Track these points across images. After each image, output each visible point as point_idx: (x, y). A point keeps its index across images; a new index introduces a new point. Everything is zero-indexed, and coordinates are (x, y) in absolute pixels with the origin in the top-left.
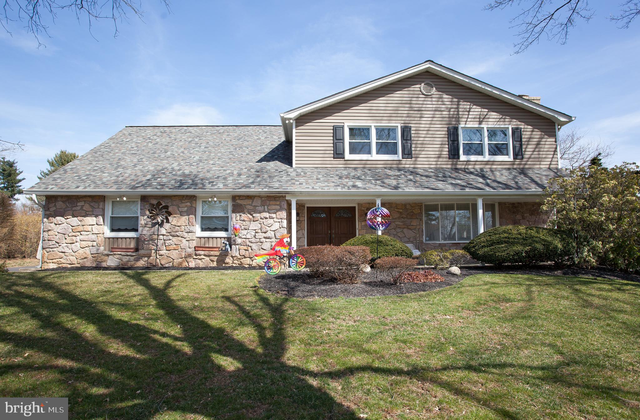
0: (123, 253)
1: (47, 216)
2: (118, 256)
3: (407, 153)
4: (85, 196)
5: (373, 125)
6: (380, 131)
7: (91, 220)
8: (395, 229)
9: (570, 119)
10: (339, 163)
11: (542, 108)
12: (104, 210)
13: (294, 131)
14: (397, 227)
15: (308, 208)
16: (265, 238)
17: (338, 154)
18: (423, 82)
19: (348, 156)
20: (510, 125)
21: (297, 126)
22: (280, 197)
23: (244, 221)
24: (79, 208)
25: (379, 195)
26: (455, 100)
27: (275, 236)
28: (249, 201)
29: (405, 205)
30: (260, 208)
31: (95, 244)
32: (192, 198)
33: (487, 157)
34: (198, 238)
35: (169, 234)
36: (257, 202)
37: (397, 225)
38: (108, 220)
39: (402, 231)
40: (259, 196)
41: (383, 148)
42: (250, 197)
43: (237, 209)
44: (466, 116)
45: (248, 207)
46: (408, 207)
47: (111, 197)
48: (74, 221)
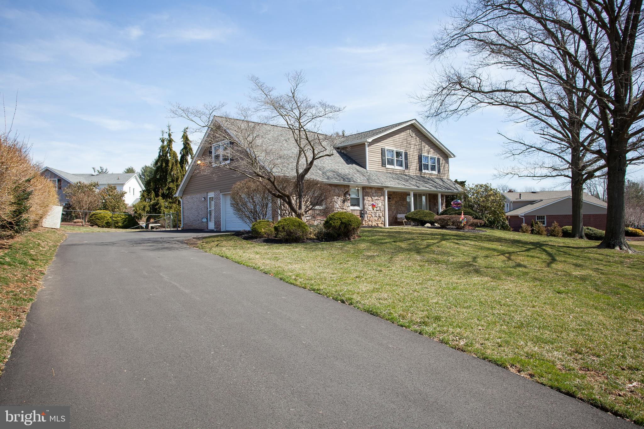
0: (322, 219)
2: (319, 221)
3: (407, 167)
5: (395, 150)
8: (398, 206)
9: (454, 156)
10: (384, 170)
13: (367, 149)
17: (384, 164)
18: (410, 129)
19: (387, 166)
20: (436, 156)
21: (368, 146)
23: (369, 201)
25: (412, 190)
26: (420, 140)
27: (380, 210)
28: (371, 190)
30: (375, 194)
32: (349, 187)
33: (430, 171)
34: (351, 210)
35: (340, 208)
36: (373, 191)
37: (399, 204)
39: (401, 208)
40: (374, 188)
42: (370, 188)
43: (366, 194)
44: (424, 150)
45: (371, 193)
46: (402, 194)
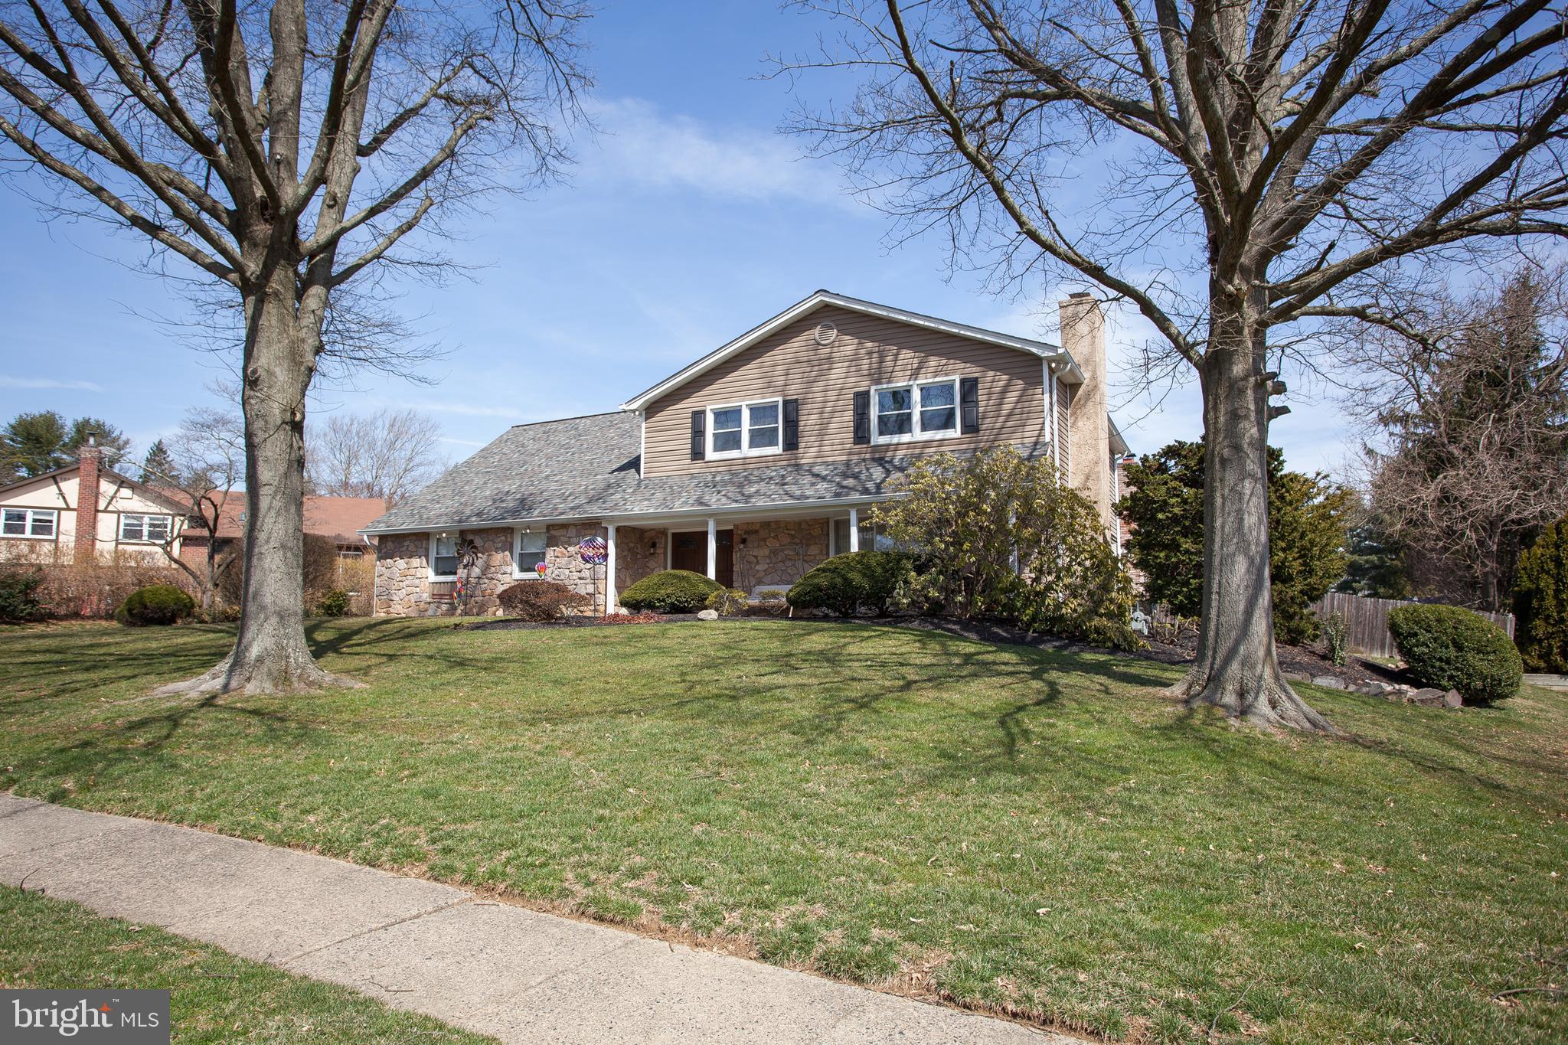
0: (442, 601)
1: (379, 559)
2: (437, 604)
3: (791, 444)
4: (410, 534)
5: (744, 405)
6: (757, 412)
7: (416, 562)
8: (783, 562)
10: (697, 467)
11: (1000, 338)
12: (427, 550)
13: (643, 425)
14: (787, 558)
15: (674, 535)
16: (580, 579)
17: (697, 453)
18: (819, 324)
19: (710, 454)
20: (957, 374)
21: (647, 419)
22: (595, 524)
24: (404, 548)
26: (870, 345)
28: (562, 532)
29: (800, 523)
30: (575, 540)
31: (418, 590)
32: (509, 530)
33: (918, 435)
36: (572, 532)
37: (787, 555)
38: (432, 561)
40: (574, 524)
41: (760, 438)
42: (564, 526)
43: (552, 542)
44: (892, 363)
45: (562, 538)
47: (435, 534)
48: (401, 563)
